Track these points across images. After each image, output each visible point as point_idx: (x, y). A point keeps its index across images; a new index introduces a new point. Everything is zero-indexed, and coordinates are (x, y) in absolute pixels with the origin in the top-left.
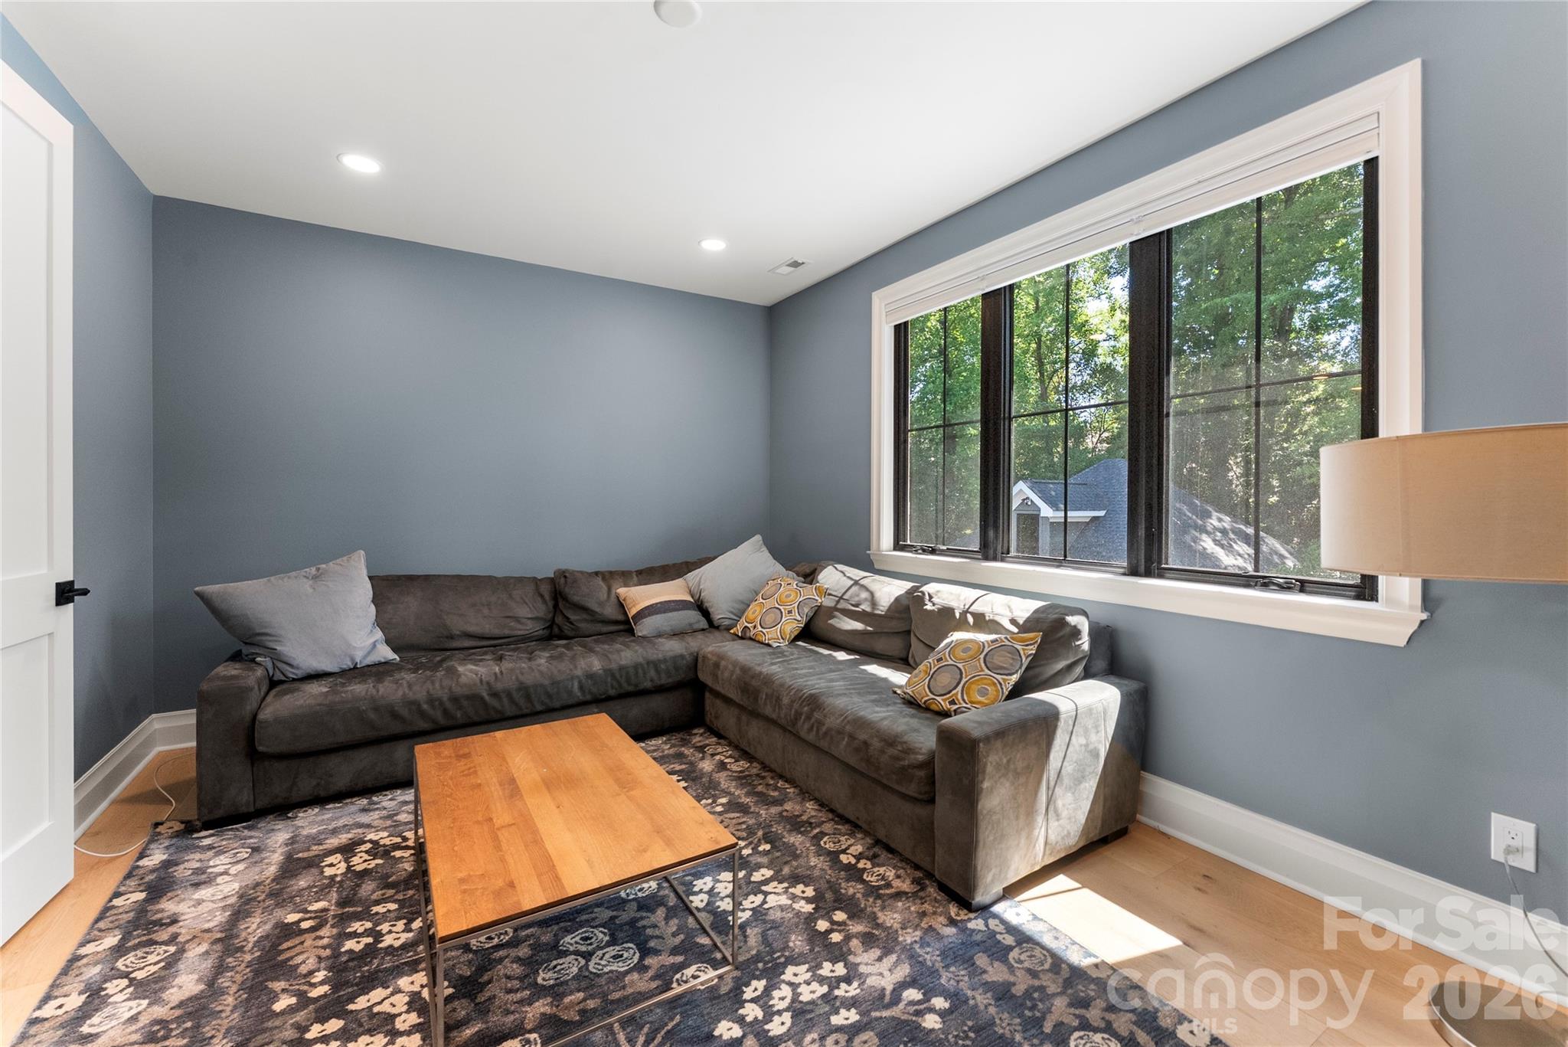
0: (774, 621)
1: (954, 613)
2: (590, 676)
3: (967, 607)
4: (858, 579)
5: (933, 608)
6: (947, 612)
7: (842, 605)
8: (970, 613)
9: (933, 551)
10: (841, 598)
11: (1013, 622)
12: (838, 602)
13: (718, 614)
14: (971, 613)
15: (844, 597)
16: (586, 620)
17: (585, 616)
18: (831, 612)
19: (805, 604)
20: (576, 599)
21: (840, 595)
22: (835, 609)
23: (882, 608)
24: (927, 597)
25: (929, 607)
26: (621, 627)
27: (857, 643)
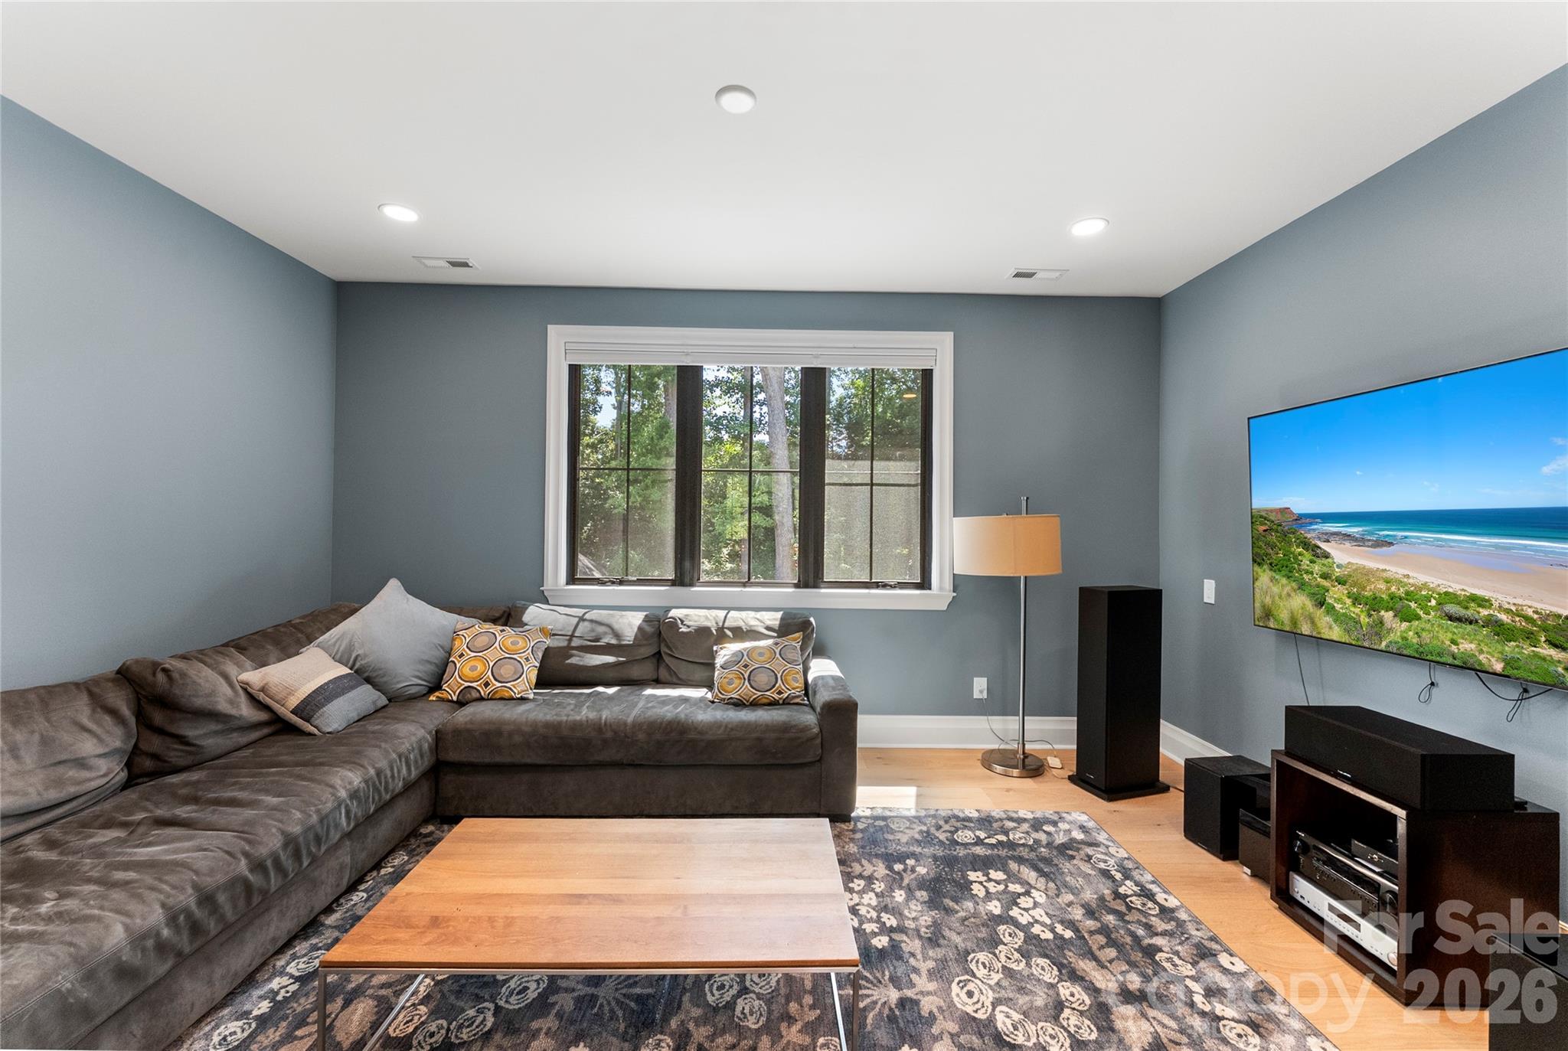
0: (515, 673)
1: (711, 631)
2: (354, 795)
3: (721, 624)
4: (581, 615)
5: (688, 630)
6: (703, 631)
7: (575, 643)
8: (726, 628)
9: (621, 582)
10: (572, 636)
11: (768, 628)
12: (570, 640)
13: (398, 682)
14: (728, 629)
15: (576, 635)
16: (216, 733)
17: (214, 726)
18: (565, 652)
19: (538, 648)
20: (199, 702)
21: (570, 633)
22: (569, 647)
23: (628, 638)
24: (679, 622)
25: (684, 629)
26: (266, 731)
27: (611, 675)
